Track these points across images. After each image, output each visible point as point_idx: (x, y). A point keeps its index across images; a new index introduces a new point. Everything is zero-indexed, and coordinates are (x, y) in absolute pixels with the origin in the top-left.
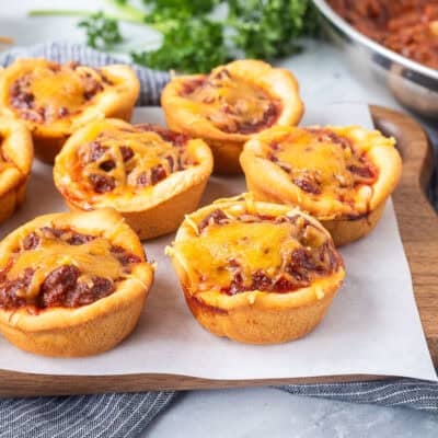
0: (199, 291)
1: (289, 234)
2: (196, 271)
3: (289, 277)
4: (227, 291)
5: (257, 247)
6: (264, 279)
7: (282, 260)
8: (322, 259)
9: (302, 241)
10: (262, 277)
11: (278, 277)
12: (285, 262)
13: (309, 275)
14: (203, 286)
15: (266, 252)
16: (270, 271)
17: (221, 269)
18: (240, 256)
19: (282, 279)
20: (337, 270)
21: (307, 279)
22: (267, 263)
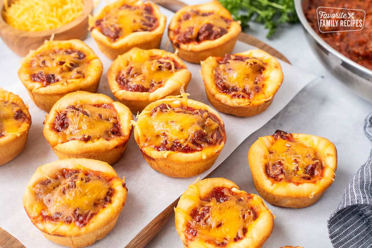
0: (144, 146)
1: (196, 122)
2: (145, 136)
3: (191, 145)
4: (158, 148)
5: (177, 128)
6: (178, 144)
7: (189, 136)
8: (212, 137)
9: (203, 126)
10: (177, 143)
11: (185, 144)
12: (190, 137)
13: (203, 145)
14: (146, 144)
15: (182, 130)
16: (182, 141)
17: (158, 136)
18: (168, 131)
19: (187, 146)
20: (220, 143)
21: (201, 147)
22: (181, 136)
